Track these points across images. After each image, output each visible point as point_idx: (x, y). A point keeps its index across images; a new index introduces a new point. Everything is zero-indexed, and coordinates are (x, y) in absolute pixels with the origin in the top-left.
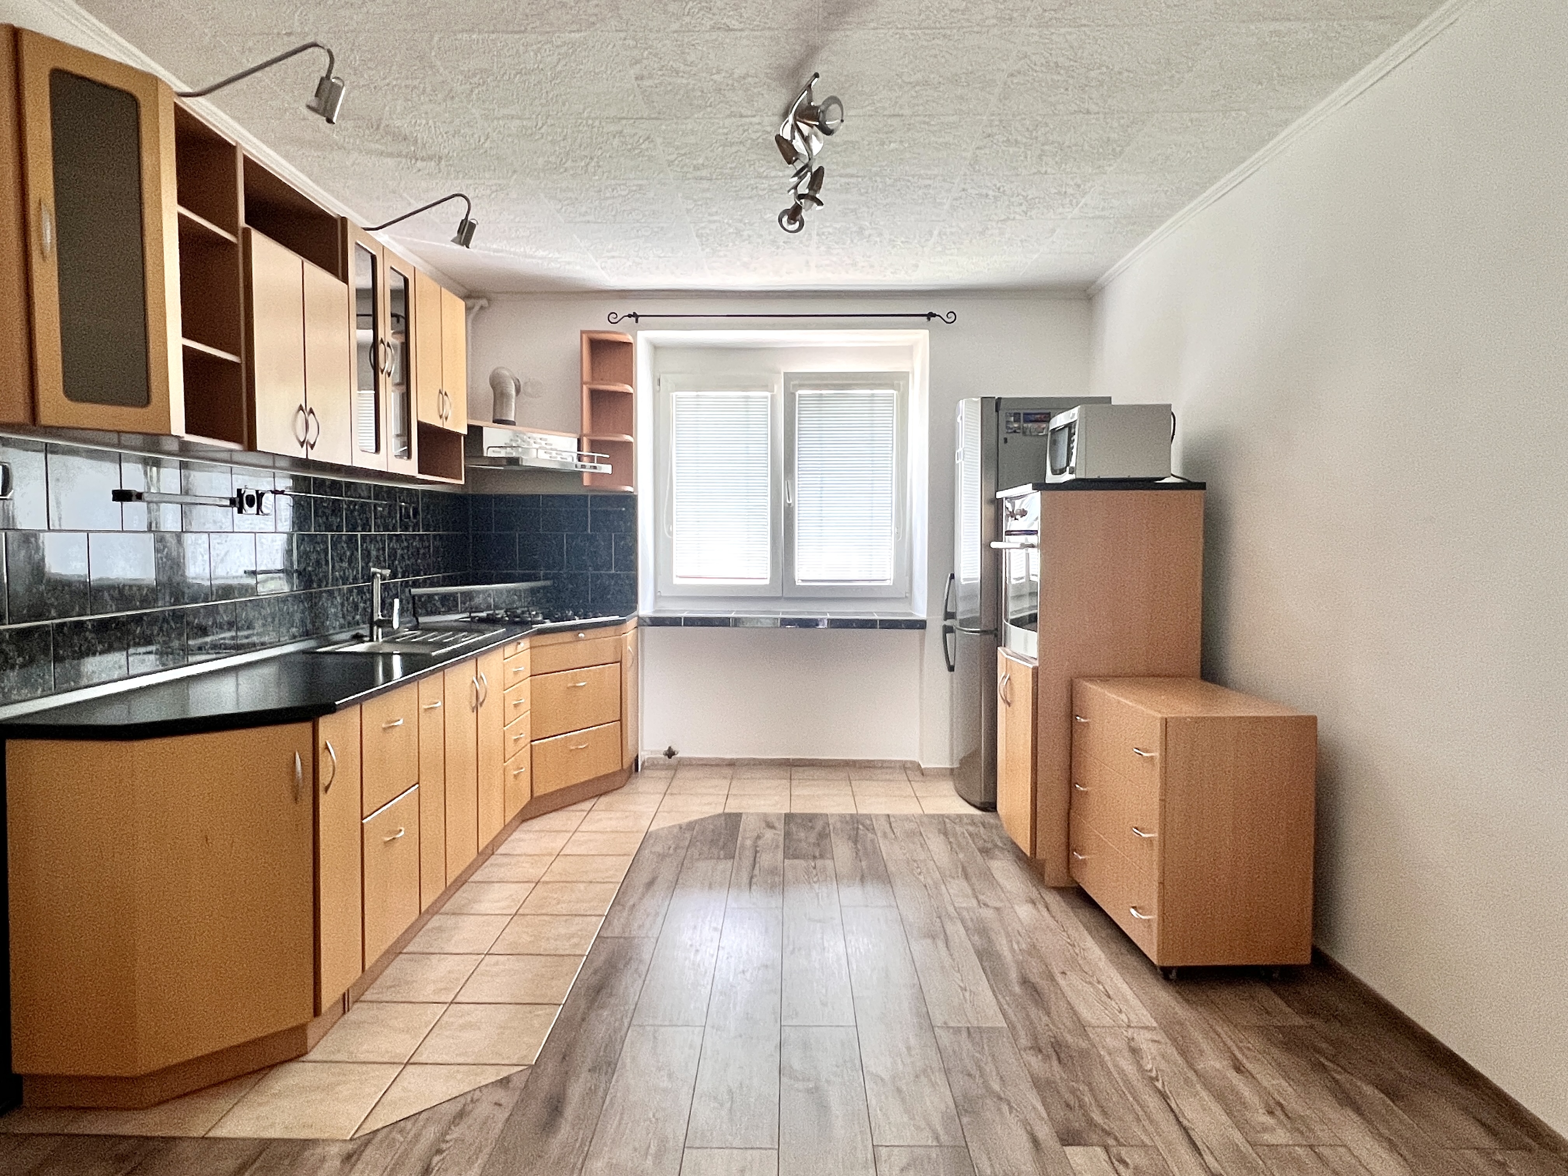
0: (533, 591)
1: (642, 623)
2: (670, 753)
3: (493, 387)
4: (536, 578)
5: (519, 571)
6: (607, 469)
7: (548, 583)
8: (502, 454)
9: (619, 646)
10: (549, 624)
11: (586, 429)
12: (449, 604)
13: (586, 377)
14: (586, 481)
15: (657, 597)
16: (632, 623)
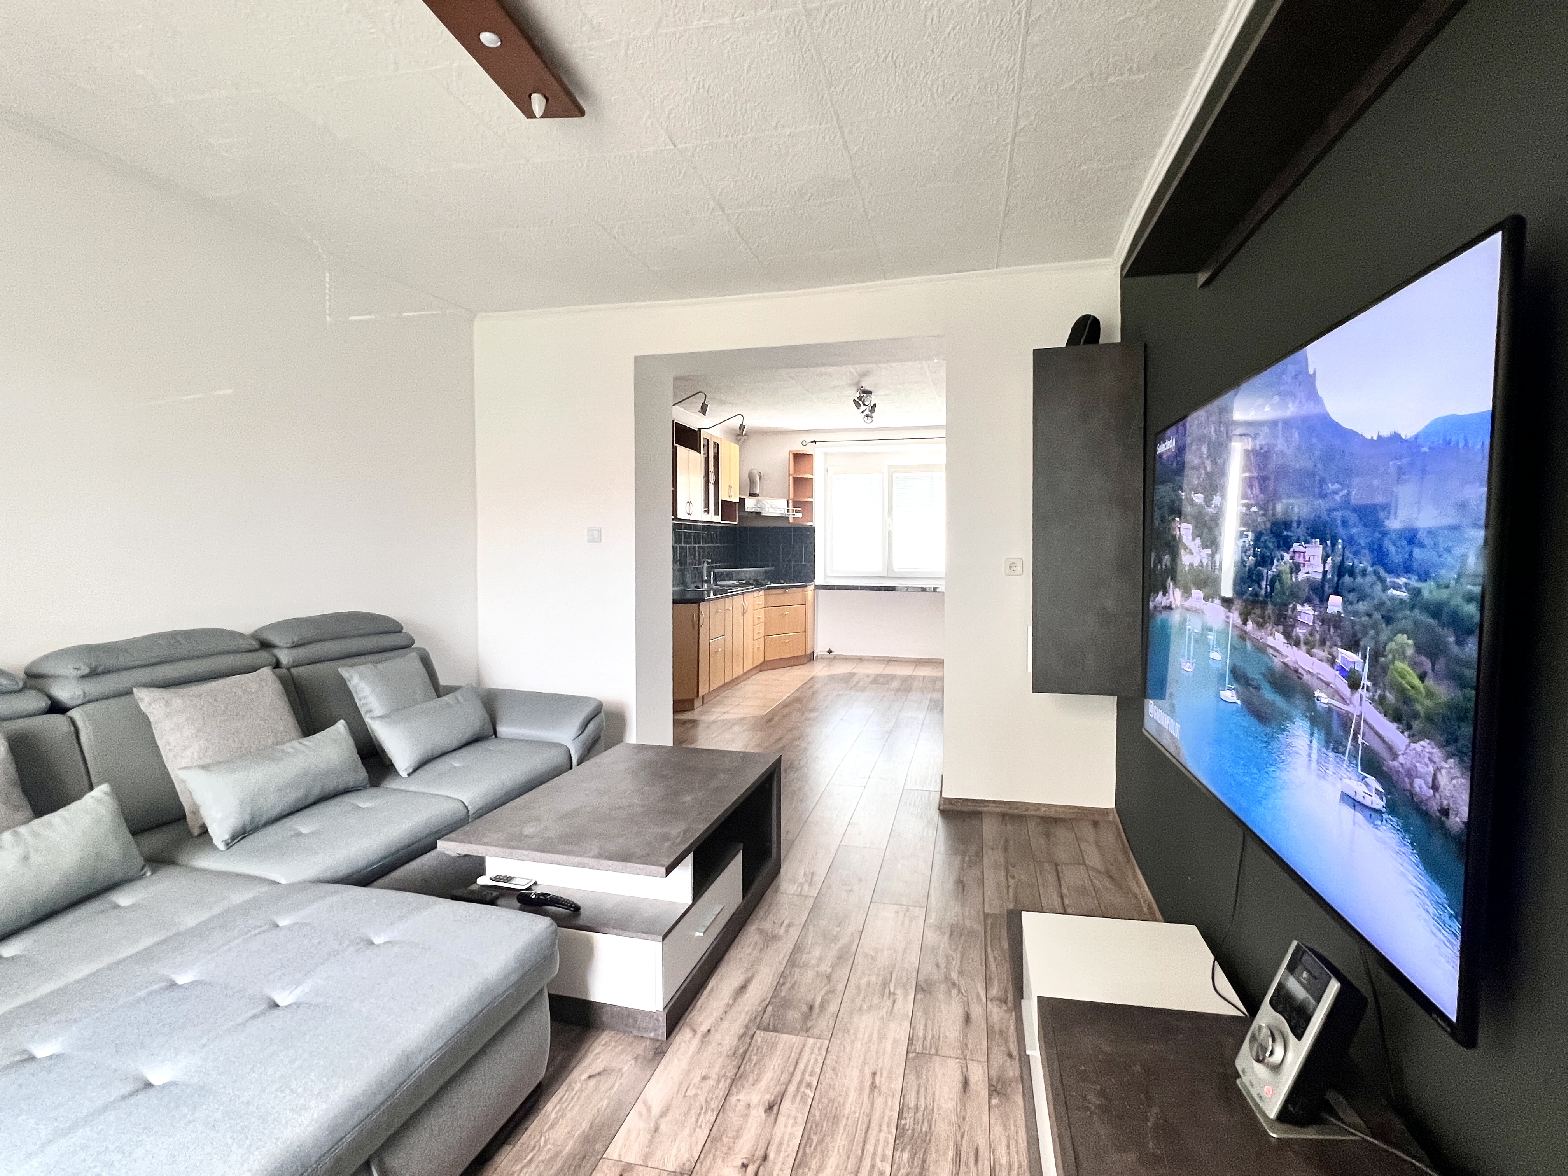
0: (766, 572)
1: (818, 587)
2: (830, 652)
3: (750, 479)
4: (768, 566)
5: (760, 563)
6: (800, 515)
7: (773, 568)
8: (753, 510)
9: (805, 597)
10: (772, 585)
11: (791, 496)
12: (730, 577)
13: (792, 472)
14: (791, 521)
15: (826, 576)
16: (812, 587)
